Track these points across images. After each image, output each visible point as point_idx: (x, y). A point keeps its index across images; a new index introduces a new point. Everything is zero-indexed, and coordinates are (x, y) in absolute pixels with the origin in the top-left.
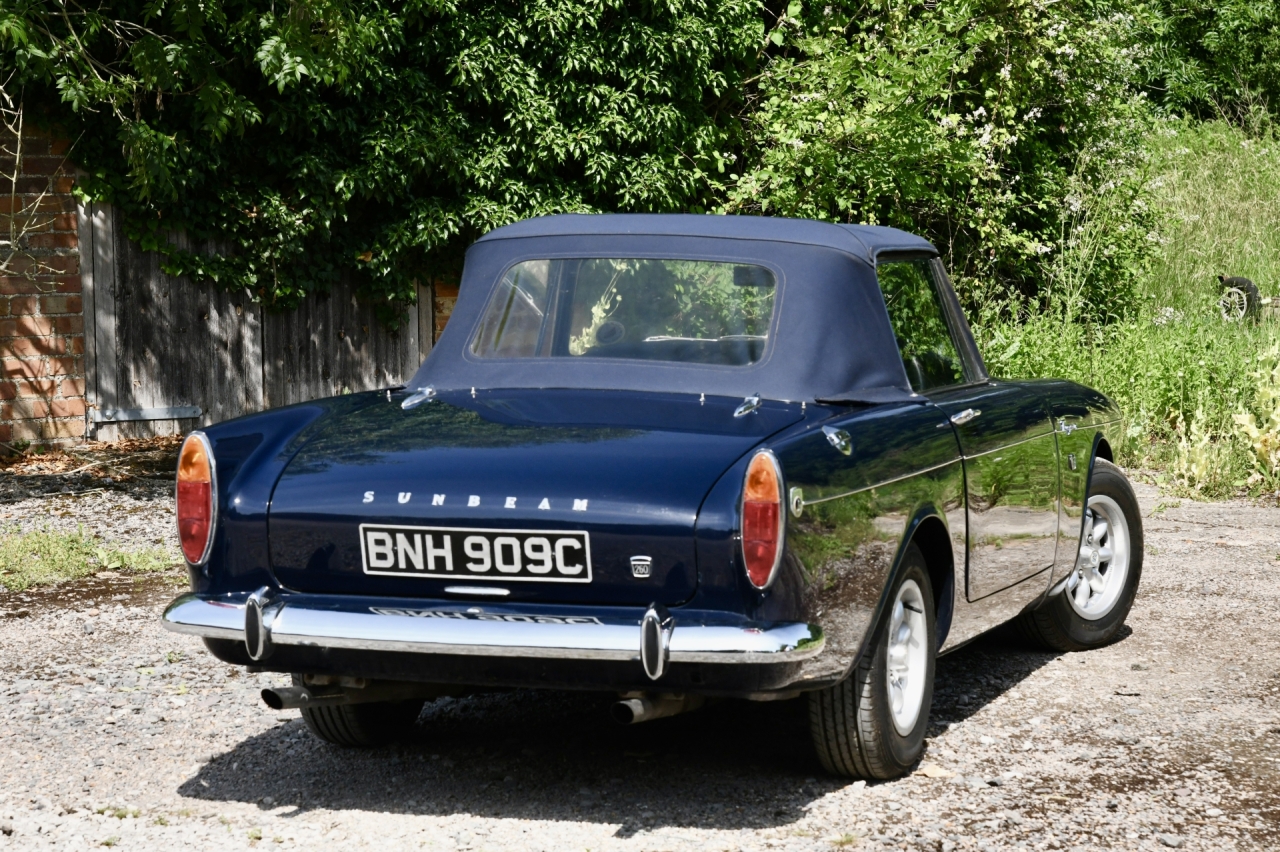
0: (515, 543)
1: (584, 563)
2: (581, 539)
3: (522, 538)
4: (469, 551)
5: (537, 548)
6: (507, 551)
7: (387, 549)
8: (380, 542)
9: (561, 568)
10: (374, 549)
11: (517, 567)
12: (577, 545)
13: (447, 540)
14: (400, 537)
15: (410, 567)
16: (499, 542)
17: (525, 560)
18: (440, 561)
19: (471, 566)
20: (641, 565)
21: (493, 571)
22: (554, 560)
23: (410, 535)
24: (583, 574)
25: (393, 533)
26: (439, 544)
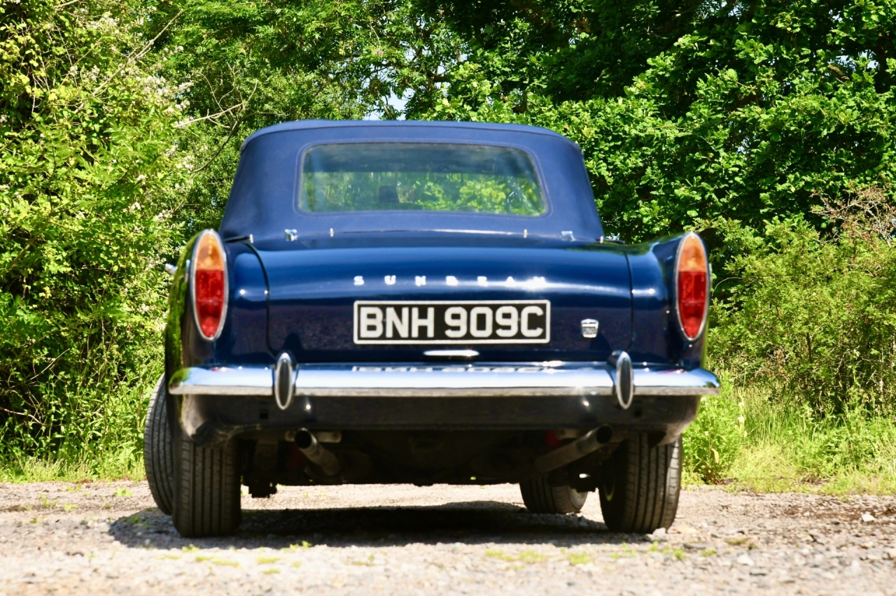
0: (488, 312)
1: (543, 327)
2: (543, 307)
3: (494, 308)
4: (449, 320)
5: (507, 316)
6: (481, 319)
7: (377, 322)
8: (372, 316)
9: (525, 331)
10: (365, 322)
11: (488, 331)
12: (539, 312)
13: (431, 312)
14: (390, 311)
15: (396, 335)
16: (475, 312)
17: (496, 326)
18: (423, 330)
19: (449, 333)
20: (590, 327)
21: (468, 336)
22: (519, 324)
23: (398, 310)
24: (543, 336)
25: (383, 308)
26: (423, 315)
